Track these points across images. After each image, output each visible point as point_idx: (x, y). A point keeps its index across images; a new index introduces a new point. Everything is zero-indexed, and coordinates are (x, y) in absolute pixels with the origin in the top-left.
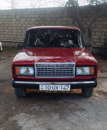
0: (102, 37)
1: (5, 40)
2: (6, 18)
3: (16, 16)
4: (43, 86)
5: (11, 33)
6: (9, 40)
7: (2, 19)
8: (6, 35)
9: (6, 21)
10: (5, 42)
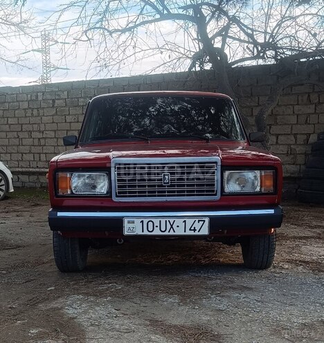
0: (297, 149)
1: (20, 170)
2: (26, 107)
3: (54, 101)
4: (133, 222)
5: (38, 149)
6: (32, 168)
7: (17, 112)
8: (26, 153)
9: (26, 117)
10: (23, 173)
